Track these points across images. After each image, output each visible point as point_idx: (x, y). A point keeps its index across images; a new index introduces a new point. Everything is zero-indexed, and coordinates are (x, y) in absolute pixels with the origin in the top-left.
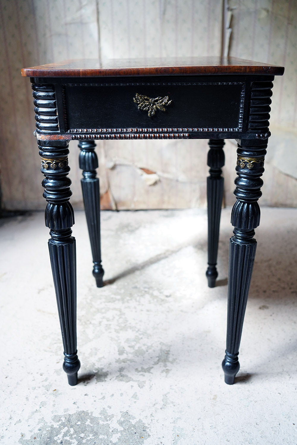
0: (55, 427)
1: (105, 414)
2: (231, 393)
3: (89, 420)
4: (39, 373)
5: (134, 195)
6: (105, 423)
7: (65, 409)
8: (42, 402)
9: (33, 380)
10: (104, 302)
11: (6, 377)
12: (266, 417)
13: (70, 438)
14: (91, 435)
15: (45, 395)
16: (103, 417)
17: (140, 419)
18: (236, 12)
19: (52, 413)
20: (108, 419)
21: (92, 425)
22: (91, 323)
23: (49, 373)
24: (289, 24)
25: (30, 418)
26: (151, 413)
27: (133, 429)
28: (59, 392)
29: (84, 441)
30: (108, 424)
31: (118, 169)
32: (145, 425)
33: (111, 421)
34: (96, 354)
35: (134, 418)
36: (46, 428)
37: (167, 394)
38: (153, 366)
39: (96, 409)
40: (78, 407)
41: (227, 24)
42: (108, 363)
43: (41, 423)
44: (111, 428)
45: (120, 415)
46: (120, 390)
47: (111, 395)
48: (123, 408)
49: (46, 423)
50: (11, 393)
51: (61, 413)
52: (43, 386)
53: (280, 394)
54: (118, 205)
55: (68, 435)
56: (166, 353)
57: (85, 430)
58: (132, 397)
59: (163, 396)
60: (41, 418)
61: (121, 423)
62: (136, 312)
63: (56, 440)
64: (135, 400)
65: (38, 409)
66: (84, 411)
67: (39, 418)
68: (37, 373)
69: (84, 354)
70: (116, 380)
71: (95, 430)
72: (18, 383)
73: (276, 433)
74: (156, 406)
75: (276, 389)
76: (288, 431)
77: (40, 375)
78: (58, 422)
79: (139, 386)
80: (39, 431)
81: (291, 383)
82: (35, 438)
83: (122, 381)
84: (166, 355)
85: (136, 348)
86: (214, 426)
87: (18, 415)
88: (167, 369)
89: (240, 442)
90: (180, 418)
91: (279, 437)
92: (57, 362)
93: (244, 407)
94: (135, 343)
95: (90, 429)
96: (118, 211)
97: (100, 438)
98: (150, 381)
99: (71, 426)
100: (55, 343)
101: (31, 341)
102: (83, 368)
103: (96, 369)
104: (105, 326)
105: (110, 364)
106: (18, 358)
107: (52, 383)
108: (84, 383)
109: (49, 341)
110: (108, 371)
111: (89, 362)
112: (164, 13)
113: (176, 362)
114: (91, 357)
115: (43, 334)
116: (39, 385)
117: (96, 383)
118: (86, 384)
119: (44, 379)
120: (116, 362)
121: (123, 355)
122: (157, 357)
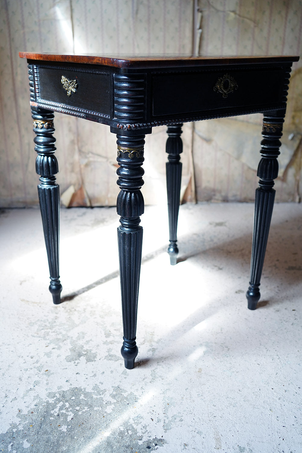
0: (50, 402)
1: (98, 389)
2: (215, 366)
3: (82, 395)
4: (30, 356)
5: (108, 191)
6: (99, 397)
7: (59, 387)
8: (35, 381)
9: (24, 363)
12: (247, 384)
13: (66, 411)
14: (86, 408)
15: (37, 375)
16: (96, 392)
17: (131, 392)
18: (205, 14)
19: (47, 391)
20: (101, 393)
21: (86, 399)
22: (75, 310)
23: (39, 356)
24: (255, 26)
25: (25, 395)
26: (141, 387)
27: (125, 400)
28: (51, 372)
29: (80, 413)
30: (101, 397)
31: (92, 165)
32: (136, 397)
33: (104, 395)
34: (83, 338)
35: (126, 391)
36: (42, 404)
37: (155, 369)
39: (88, 385)
40: (71, 385)
41: (198, 26)
42: (97, 345)
43: (37, 400)
44: (104, 401)
45: (112, 389)
46: (110, 368)
47: (102, 373)
48: (114, 383)
49: (42, 399)
50: (3, 375)
51: (55, 390)
52: (34, 367)
53: (259, 365)
54: (92, 202)
55: (63, 409)
56: (151, 335)
57: (80, 403)
58: (122, 373)
60: (36, 395)
61: (114, 396)
63: (53, 413)
64: (126, 376)
65: (32, 387)
66: (77, 388)
67: (34, 396)
68: (28, 356)
69: (72, 337)
70: (106, 360)
71: (89, 403)
72: (9, 365)
73: (257, 397)
74: (146, 380)
75: (255, 361)
76: (268, 395)
77: (30, 358)
78: (53, 398)
80: (35, 407)
81: (268, 355)
82: (32, 413)
83: (111, 360)
86: (201, 395)
87: (13, 393)
88: (153, 349)
89: (225, 406)
90: (169, 389)
91: (260, 400)
92: (46, 346)
93: (227, 377)
95: (84, 403)
96: (92, 207)
97: (95, 410)
99: (66, 401)
100: (43, 329)
101: (18, 328)
102: (73, 350)
103: (85, 351)
104: (90, 312)
105: (98, 346)
106: (7, 343)
107: (43, 364)
108: (74, 363)
109: (36, 327)
110: (97, 352)
111: (77, 345)
112: (137, 13)
113: (161, 341)
114: (79, 341)
115: (30, 322)
116: (31, 367)
117: (86, 363)
118: (77, 364)
119: (35, 361)
120: (103, 344)
121: (110, 337)
122: (142, 338)
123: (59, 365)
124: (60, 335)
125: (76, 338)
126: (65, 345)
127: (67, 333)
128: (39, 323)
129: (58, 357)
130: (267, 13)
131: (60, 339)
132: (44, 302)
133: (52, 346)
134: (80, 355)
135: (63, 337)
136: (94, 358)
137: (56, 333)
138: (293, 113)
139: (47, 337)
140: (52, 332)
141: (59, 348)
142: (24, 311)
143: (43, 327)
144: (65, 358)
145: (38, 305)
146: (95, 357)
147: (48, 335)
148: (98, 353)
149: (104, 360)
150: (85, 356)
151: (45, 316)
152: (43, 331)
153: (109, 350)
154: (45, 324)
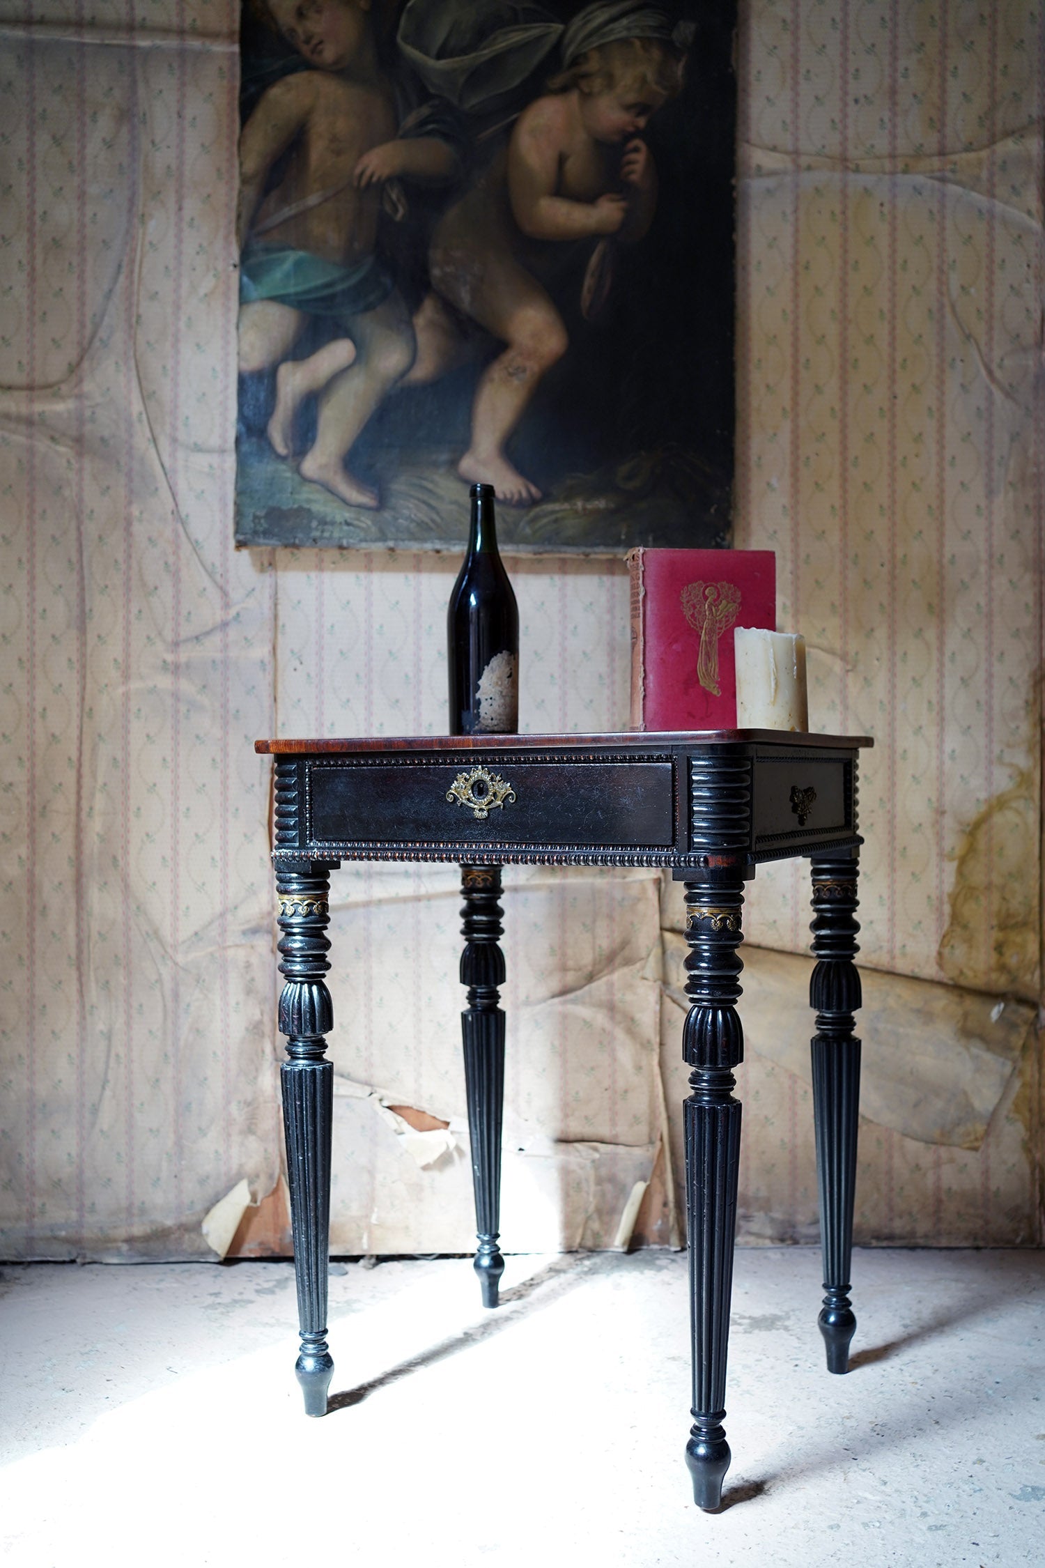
5: (370, 1202)
130: (881, 633)
138: (996, 935)
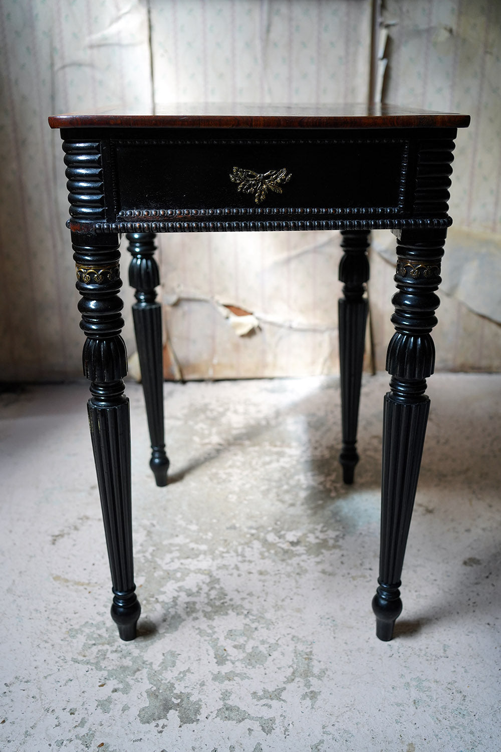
4: (68, 710)
5: (213, 353)
10: (179, 558)
11: (3, 720)
18: (394, 32)
22: (157, 601)
23: (86, 709)
24: (486, 52)
28: (110, 749)
31: (185, 307)
34: (174, 664)
37: (319, 744)
38: (284, 685)
41: (380, 52)
42: (200, 682)
46: (228, 739)
52: (77, 737)
54: (185, 372)
56: (305, 659)
59: (312, 749)
62: (239, 575)
68: (64, 709)
69: (151, 664)
70: (218, 718)
72: (26, 732)
77: (69, 714)
79: (263, 730)
83: (229, 720)
84: (307, 662)
85: (249, 649)
88: (312, 692)
92: (100, 684)
94: (245, 639)
96: (184, 382)
98: (282, 718)
100: (94, 644)
101: (46, 642)
102: (153, 695)
103: (178, 696)
104: (185, 605)
105: (203, 684)
106: (24, 678)
107: (94, 729)
108: (156, 726)
109: (81, 639)
110: (200, 700)
111: (162, 682)
112: (268, 30)
113: (326, 676)
114: (164, 671)
115: (70, 627)
116: (69, 736)
117: (180, 727)
118: (162, 729)
119: (79, 722)
120: (213, 679)
121: (225, 664)
122: (289, 667)
123: (125, 730)
124: (128, 658)
125: (159, 666)
126: (138, 681)
127: (142, 654)
128: (87, 630)
129: (123, 710)
131: (128, 667)
132: (96, 583)
133: (112, 684)
134: (167, 707)
135: (134, 662)
136: (196, 715)
137: (119, 655)
139: (103, 664)
140: (112, 652)
141: (126, 690)
142: (60, 602)
143: (95, 639)
144: (138, 713)
145: (86, 589)
146: (197, 712)
147: (104, 659)
148: (203, 701)
149: (216, 719)
150: (178, 709)
151: (98, 614)
152: (95, 649)
153: (226, 695)
154: (99, 632)
